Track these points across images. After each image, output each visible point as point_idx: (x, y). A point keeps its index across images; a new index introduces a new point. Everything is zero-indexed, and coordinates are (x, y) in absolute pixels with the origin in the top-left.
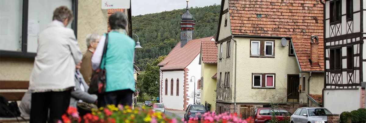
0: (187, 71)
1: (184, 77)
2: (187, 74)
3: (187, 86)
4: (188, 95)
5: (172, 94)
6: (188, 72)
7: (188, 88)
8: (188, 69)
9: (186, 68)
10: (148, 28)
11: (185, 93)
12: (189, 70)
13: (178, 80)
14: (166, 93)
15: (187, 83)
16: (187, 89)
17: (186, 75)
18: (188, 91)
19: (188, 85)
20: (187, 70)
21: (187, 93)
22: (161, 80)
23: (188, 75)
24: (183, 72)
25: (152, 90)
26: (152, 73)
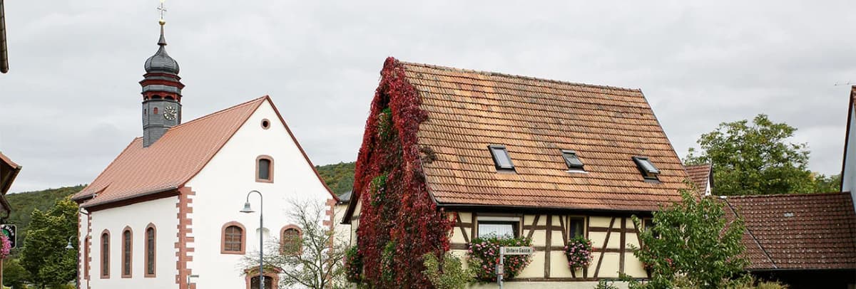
0: (189, 197)
1: (179, 216)
2: (189, 205)
3: (189, 245)
4: (193, 274)
5: (127, 271)
6: (190, 201)
7: (192, 250)
8: (193, 190)
9: (186, 185)
10: (24, 210)
11: (180, 265)
12: (194, 194)
13: (151, 230)
14: (105, 272)
15: (188, 235)
16: (189, 254)
17: (183, 210)
18: (191, 259)
19: (192, 239)
20: (189, 191)
21: (189, 265)
22: (82, 239)
23: (190, 210)
24: (175, 199)
25: (49, 274)
26: (48, 233)
